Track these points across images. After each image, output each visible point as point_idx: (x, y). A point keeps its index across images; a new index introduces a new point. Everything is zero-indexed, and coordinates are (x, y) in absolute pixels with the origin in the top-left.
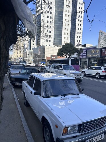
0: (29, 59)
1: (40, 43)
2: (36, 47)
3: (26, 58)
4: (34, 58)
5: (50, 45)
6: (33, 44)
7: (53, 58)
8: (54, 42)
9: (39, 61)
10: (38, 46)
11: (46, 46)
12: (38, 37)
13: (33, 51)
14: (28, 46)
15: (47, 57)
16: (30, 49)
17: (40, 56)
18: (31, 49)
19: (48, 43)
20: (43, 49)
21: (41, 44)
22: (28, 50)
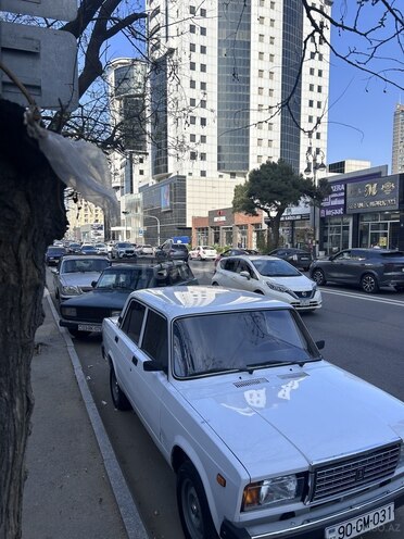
0: (129, 228)
1: (167, 167)
2: (152, 182)
3: (119, 224)
4: (146, 222)
5: (203, 174)
6: (141, 172)
7: (216, 219)
8: (218, 160)
9: (164, 236)
10: (159, 180)
11: (188, 177)
13: (140, 196)
14: (122, 180)
15: (195, 220)
16: (132, 192)
17: (167, 215)
18: (136, 190)
19: (199, 164)
20: (178, 187)
21: (169, 172)
22: (122, 194)
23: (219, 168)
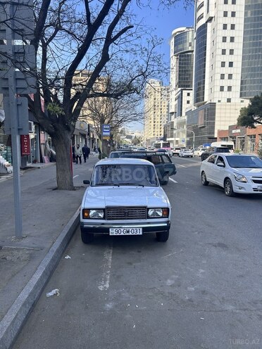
0: (177, 139)
1: (203, 98)
2: (194, 108)
3: (172, 137)
4: (188, 136)
5: (229, 100)
6: (188, 102)
7: (233, 131)
8: (241, 90)
10: (198, 106)
11: (217, 103)
12: (199, 84)
13: (186, 118)
14: (176, 108)
15: (220, 132)
16: (181, 115)
17: (202, 129)
18: (184, 114)
19: (226, 94)
20: (210, 110)
21: (205, 101)
22: (175, 117)
23: (241, 96)
